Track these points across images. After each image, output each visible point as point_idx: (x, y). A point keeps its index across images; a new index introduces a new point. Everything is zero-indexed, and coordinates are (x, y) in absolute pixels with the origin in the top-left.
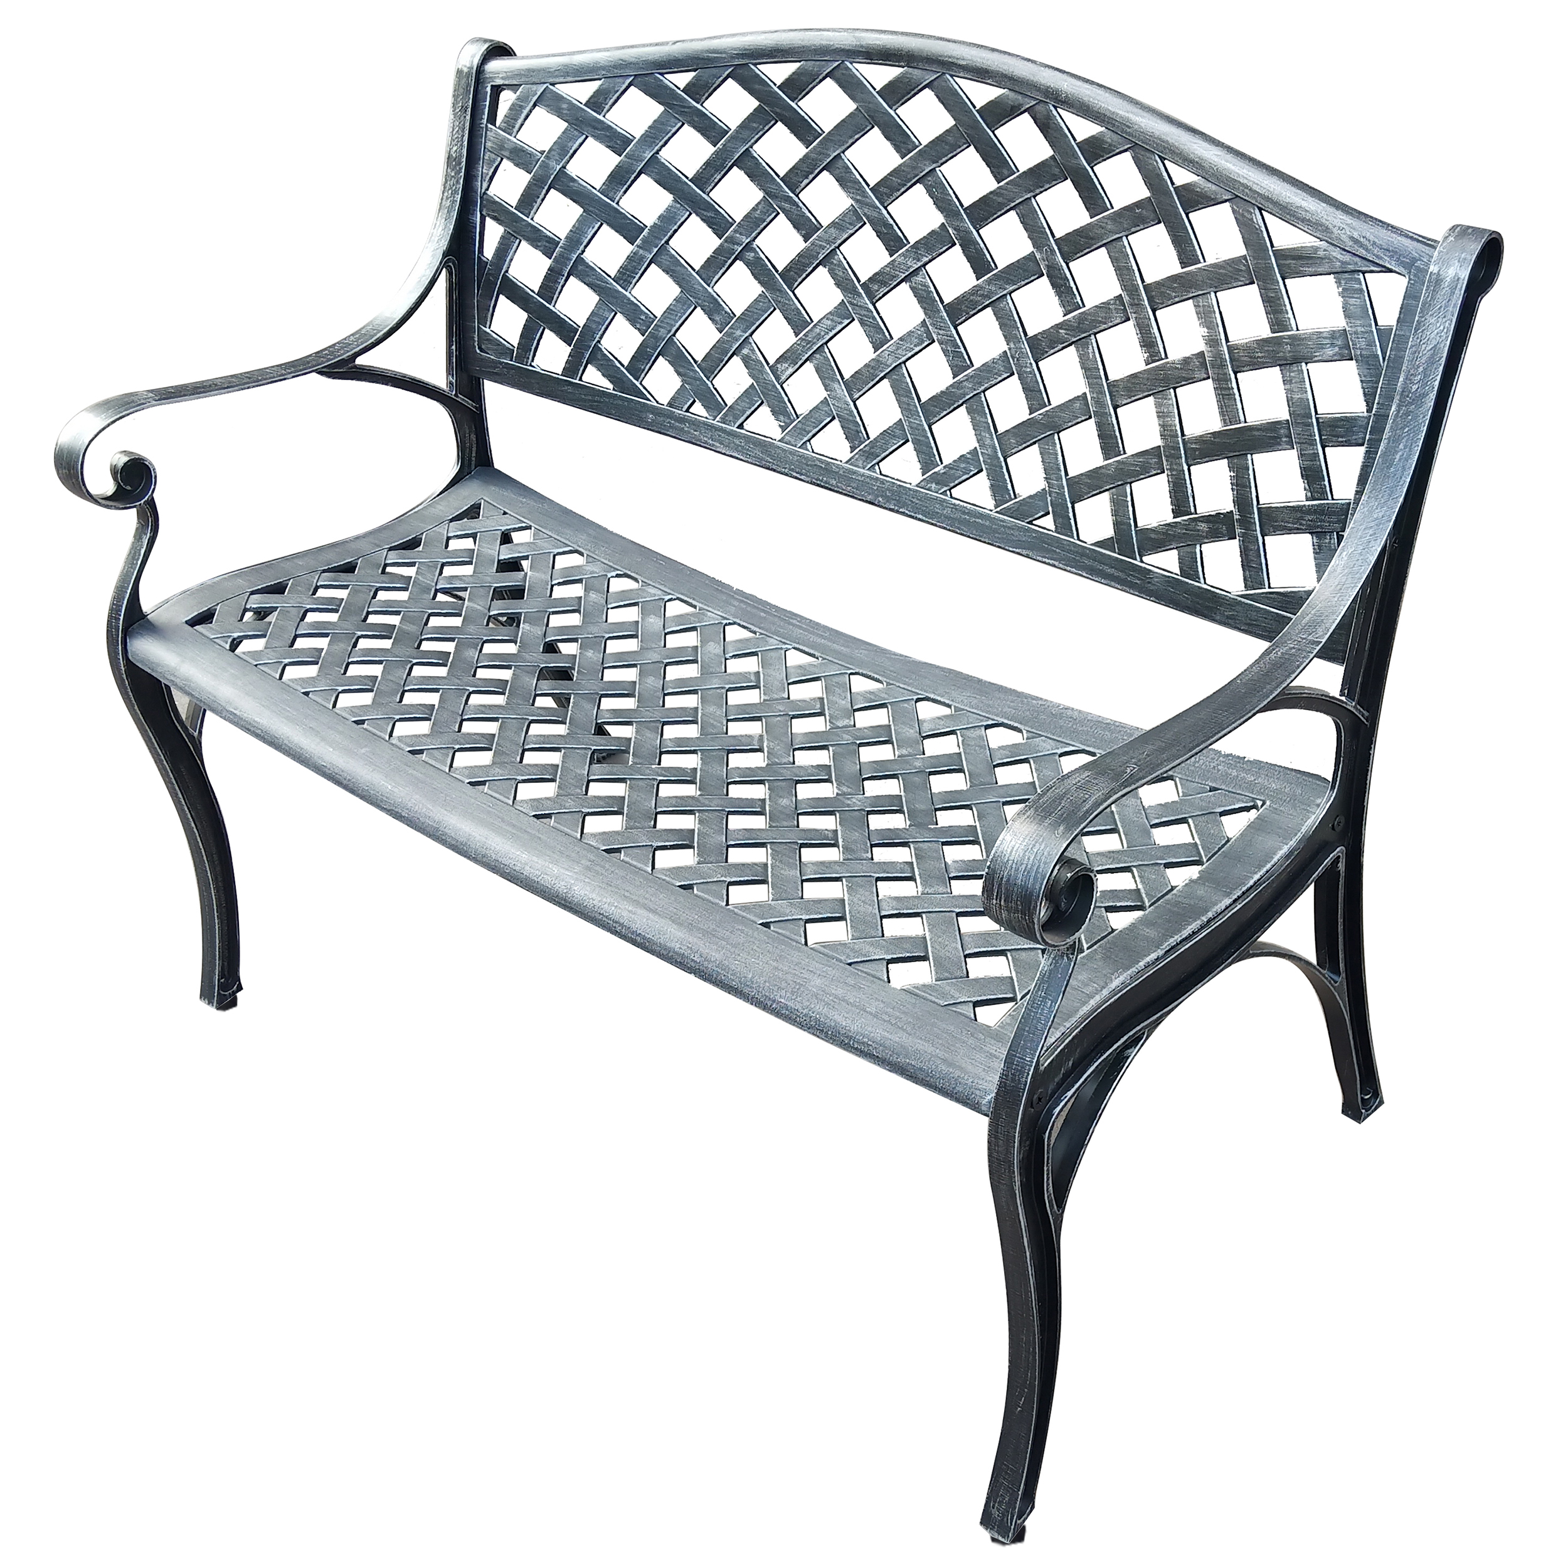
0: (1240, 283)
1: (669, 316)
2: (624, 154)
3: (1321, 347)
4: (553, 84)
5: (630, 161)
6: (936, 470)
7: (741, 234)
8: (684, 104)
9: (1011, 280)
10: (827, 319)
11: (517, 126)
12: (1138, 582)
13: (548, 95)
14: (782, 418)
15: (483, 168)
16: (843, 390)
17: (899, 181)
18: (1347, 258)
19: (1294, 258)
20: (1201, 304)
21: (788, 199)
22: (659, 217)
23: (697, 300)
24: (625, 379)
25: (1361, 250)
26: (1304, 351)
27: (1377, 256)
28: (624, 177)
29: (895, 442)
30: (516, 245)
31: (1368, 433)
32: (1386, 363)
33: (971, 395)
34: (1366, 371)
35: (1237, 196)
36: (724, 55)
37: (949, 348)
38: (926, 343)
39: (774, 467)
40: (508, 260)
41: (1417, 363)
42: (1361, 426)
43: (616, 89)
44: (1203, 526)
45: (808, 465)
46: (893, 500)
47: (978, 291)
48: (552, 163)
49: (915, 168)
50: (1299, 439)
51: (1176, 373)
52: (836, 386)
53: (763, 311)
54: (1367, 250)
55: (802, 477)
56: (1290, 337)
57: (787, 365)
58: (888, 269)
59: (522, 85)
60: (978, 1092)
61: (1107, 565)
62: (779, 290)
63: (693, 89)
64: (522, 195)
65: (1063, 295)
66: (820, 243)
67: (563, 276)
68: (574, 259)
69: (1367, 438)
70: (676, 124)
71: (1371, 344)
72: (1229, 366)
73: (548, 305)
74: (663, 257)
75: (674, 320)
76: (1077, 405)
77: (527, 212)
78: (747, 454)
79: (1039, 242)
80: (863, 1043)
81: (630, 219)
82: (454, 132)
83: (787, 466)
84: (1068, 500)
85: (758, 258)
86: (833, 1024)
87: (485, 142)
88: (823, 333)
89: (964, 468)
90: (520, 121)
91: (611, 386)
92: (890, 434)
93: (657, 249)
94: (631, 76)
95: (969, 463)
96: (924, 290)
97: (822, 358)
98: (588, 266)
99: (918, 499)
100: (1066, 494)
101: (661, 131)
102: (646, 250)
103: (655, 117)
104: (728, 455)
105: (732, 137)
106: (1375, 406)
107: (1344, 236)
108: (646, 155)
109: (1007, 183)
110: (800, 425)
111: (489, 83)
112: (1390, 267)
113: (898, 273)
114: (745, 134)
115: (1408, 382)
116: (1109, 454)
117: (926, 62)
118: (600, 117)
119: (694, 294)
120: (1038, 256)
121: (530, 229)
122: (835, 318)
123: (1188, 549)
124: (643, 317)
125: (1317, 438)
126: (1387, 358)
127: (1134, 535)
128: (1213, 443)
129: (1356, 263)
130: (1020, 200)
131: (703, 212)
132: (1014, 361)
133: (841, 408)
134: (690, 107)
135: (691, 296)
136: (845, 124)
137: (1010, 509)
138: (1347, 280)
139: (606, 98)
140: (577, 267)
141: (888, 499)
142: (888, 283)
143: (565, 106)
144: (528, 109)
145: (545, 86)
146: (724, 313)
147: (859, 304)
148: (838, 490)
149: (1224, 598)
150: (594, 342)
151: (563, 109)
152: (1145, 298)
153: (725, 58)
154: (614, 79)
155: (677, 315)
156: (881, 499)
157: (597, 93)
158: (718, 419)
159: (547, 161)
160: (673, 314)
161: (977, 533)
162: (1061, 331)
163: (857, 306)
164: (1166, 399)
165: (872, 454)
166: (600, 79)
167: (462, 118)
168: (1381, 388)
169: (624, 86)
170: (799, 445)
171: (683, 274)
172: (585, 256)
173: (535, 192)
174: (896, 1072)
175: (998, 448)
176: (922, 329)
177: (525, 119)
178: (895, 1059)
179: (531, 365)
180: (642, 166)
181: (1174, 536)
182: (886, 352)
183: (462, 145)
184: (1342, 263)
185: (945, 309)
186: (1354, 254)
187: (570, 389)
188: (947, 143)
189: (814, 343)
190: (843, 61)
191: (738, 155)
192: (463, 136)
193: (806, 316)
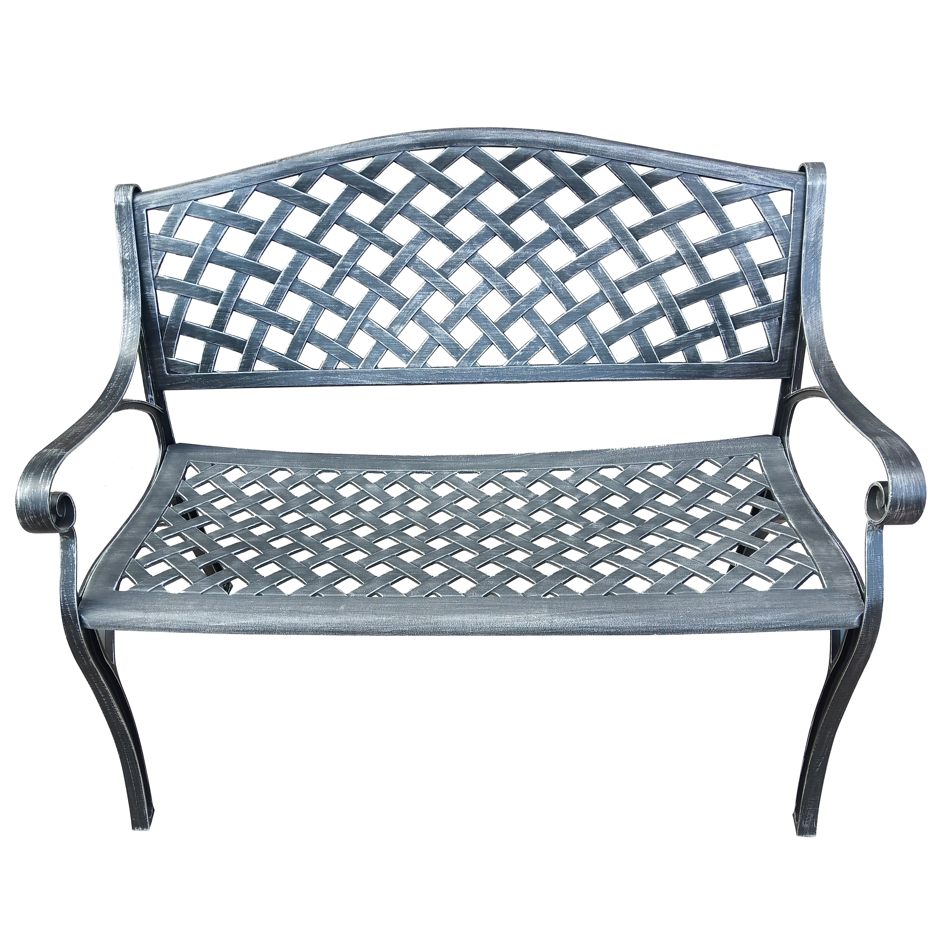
0: (696, 214)
1: (309, 318)
2: (259, 231)
3: (755, 233)
4: (196, 200)
5: (263, 235)
6: (517, 354)
7: (348, 261)
8: (296, 195)
9: (538, 246)
10: (419, 294)
11: (175, 230)
12: (663, 373)
13: (195, 207)
14: (404, 355)
15: (151, 261)
16: (441, 329)
17: (452, 210)
18: (760, 188)
19: (728, 195)
20: (671, 230)
21: (377, 235)
22: (290, 263)
23: (326, 305)
24: (287, 362)
25: (766, 183)
26: (744, 237)
27: (776, 184)
28: (261, 245)
29: (485, 347)
30: (189, 302)
31: (788, 266)
32: (792, 232)
33: (527, 310)
34: (782, 238)
35: (684, 173)
36: (320, 162)
37: (505, 290)
38: (489, 291)
39: (410, 382)
40: (185, 313)
41: (811, 228)
42: (784, 264)
43: (246, 195)
44: (699, 335)
45: (432, 375)
46: (495, 377)
47: (518, 256)
48: (208, 248)
49: (462, 201)
50: (751, 278)
51: (662, 266)
52: (436, 328)
53: (374, 300)
54: (770, 182)
55: (430, 382)
56: (734, 232)
57: (398, 326)
58: (455, 258)
59: (172, 205)
60: (851, 619)
61: (641, 370)
62: (382, 286)
63: (301, 185)
64: (188, 271)
65: (575, 246)
66: (405, 254)
67: (230, 312)
68: (235, 301)
69: (788, 268)
70: (291, 208)
71: (782, 225)
72: (698, 255)
73: (221, 333)
74: (296, 286)
75: (313, 320)
76: (598, 298)
77: (194, 280)
78: (388, 380)
79: (553, 222)
80: (778, 623)
81: (270, 269)
82: (124, 244)
83: (418, 379)
84: (606, 345)
85: (362, 272)
86: (756, 622)
87: (150, 245)
88: (418, 303)
89: (534, 348)
90: (176, 227)
91: (277, 369)
92: (480, 344)
93: (292, 282)
94: (256, 184)
95: (536, 345)
96: (482, 264)
97: (421, 316)
98: (246, 303)
99: (511, 372)
100: (604, 343)
101: (281, 213)
102: (285, 284)
103: (277, 206)
104: (374, 385)
105: (332, 208)
106: (790, 253)
107: (755, 178)
108: (274, 229)
109: (527, 196)
110: (418, 356)
111: (144, 208)
112: (784, 187)
113: (462, 259)
114: (341, 204)
115: (808, 237)
116: (625, 317)
117: (463, 142)
118: (237, 213)
119: (323, 302)
120: (554, 229)
121: (199, 290)
122: (424, 293)
123: (691, 348)
124: (291, 323)
125: (761, 276)
126: (792, 230)
127: (654, 351)
128: (695, 294)
129: (765, 190)
130: (537, 203)
131: (319, 254)
132: (550, 286)
133: (443, 339)
134: (300, 196)
135: (321, 304)
136: (410, 186)
137: (571, 360)
138: (762, 199)
139: (240, 201)
140: (238, 305)
141: (492, 377)
142: (456, 266)
143: (209, 211)
144: (181, 218)
145: (192, 202)
146: (346, 308)
147: (439, 281)
148: (457, 382)
149: (718, 365)
150: (260, 346)
151: (208, 213)
152: (631, 235)
153: (321, 163)
154: (242, 189)
155: (314, 317)
156: (487, 379)
157: (233, 199)
158: (360, 367)
159: (203, 247)
160: (311, 317)
161: (555, 378)
162: (577, 264)
163: (438, 283)
164: (657, 281)
165: (472, 357)
166: (232, 191)
167: (128, 235)
168: (792, 244)
169: (251, 192)
170: (421, 366)
171: (313, 293)
172: (241, 297)
173: (198, 267)
174: (800, 630)
175: (553, 332)
176: (485, 285)
177: (180, 225)
178: (798, 623)
179: (213, 372)
180: (272, 236)
181: (681, 344)
182: (464, 302)
183: (133, 251)
184: (757, 191)
185: (497, 271)
186: (763, 186)
187: (248, 378)
188: (482, 184)
189: (414, 309)
190: (404, 151)
191: (338, 217)
192: (132, 245)
193: (403, 296)
